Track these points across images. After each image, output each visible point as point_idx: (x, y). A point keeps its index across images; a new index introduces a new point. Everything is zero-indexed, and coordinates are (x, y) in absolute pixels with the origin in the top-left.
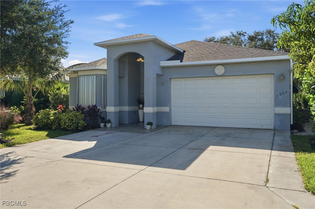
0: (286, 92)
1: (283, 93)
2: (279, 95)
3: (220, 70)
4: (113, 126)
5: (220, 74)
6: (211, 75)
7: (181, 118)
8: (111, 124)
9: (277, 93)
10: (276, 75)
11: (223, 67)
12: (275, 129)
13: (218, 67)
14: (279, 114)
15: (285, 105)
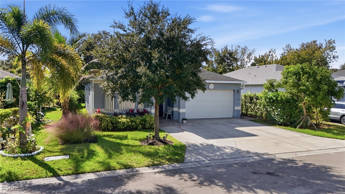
0: (239, 99)
5: (211, 88)
9: (236, 100)
10: (236, 91)
11: (213, 85)
12: (233, 117)
13: (210, 85)
14: (237, 110)
15: (239, 106)
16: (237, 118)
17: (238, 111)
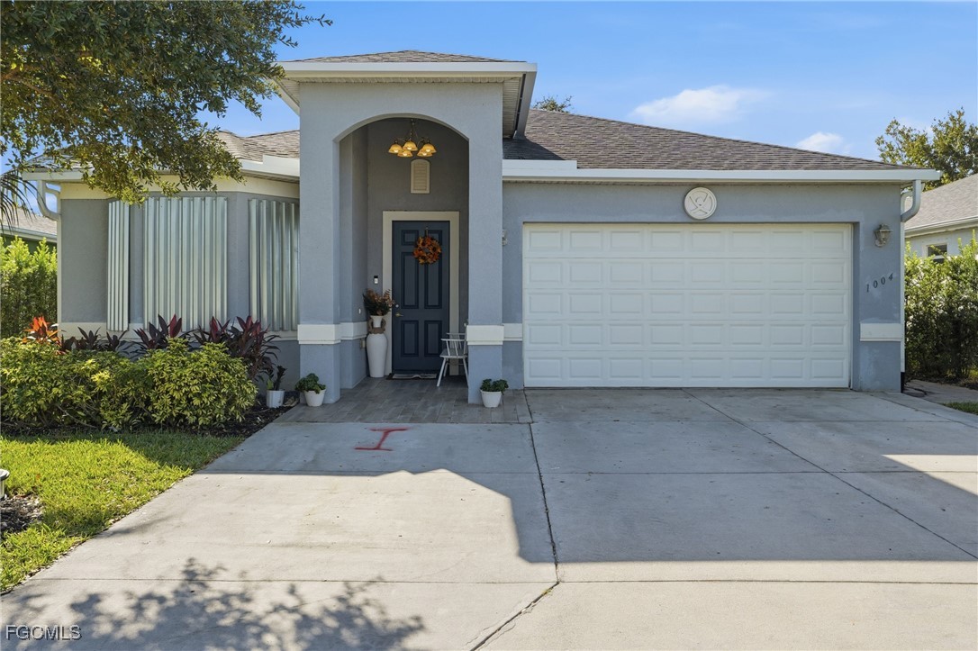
0: (891, 278)
1: (883, 281)
2: (871, 288)
3: (702, 204)
4: (332, 400)
5: (698, 215)
6: (670, 219)
7: (559, 361)
8: (325, 394)
9: (867, 281)
10: (867, 225)
11: (710, 194)
12: (854, 388)
13: (694, 194)
14: (873, 344)
15: (887, 316)
16: (882, 392)
17: (887, 346)
